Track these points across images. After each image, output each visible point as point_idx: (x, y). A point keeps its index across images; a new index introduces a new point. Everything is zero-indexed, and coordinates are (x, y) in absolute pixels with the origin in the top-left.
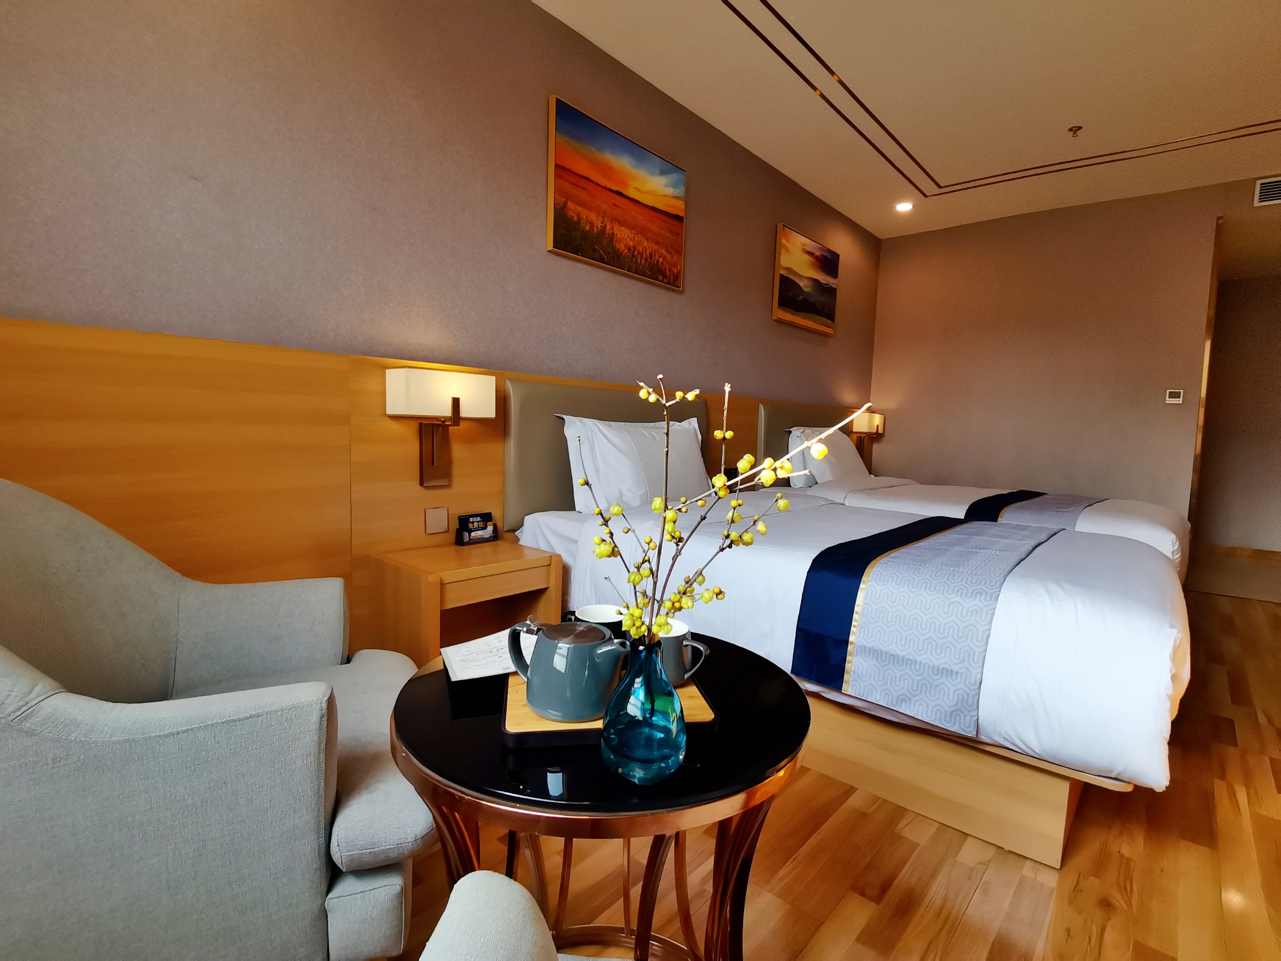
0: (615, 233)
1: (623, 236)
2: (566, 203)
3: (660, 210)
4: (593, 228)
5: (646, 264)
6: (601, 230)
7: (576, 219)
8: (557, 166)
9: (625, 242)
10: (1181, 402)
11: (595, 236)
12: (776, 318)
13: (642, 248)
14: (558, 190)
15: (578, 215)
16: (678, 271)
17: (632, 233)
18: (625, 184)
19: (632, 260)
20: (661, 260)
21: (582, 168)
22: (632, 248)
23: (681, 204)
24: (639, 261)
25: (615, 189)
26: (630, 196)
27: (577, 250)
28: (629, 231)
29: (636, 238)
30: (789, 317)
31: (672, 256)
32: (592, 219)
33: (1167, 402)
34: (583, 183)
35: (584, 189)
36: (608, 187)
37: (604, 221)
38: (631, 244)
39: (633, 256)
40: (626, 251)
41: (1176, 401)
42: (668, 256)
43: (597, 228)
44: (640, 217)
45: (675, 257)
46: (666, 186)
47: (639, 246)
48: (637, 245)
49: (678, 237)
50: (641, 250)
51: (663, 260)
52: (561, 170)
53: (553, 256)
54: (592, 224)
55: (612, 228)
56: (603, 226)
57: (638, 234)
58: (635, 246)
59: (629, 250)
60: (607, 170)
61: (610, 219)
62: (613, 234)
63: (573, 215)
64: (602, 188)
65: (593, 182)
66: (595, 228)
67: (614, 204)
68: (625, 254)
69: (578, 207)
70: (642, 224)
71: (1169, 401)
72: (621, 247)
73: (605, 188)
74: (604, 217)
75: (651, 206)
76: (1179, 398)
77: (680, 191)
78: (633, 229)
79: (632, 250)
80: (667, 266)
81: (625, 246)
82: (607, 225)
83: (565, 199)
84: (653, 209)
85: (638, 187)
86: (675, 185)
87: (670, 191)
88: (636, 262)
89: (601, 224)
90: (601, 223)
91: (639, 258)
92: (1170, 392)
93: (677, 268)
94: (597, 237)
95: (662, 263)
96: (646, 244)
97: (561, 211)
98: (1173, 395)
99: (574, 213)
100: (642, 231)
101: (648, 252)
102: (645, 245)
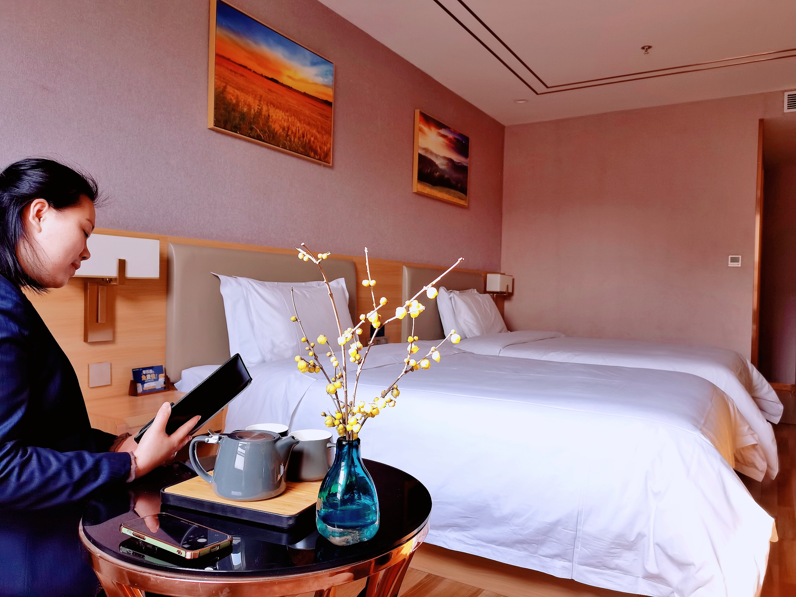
0: (270, 115)
1: (277, 117)
2: (225, 87)
3: (310, 95)
4: (251, 110)
5: (298, 143)
6: (257, 112)
7: (234, 101)
8: (217, 55)
9: (280, 123)
10: (740, 266)
11: (252, 117)
12: (416, 191)
13: (295, 128)
14: (218, 76)
15: (237, 98)
16: (328, 149)
17: (286, 116)
18: (279, 73)
19: (287, 138)
20: (312, 139)
21: (241, 58)
22: (286, 128)
23: (330, 92)
24: (293, 140)
25: (270, 77)
26: (284, 83)
27: (235, 128)
28: (283, 113)
29: (290, 120)
30: (427, 190)
31: (322, 136)
32: (249, 102)
33: (729, 266)
34: (241, 71)
35: (243, 76)
36: (264, 75)
37: (260, 103)
38: (285, 124)
39: (287, 135)
40: (281, 130)
41: (736, 264)
42: (319, 136)
43: (254, 110)
44: (293, 101)
45: (325, 136)
46: (317, 75)
47: (293, 127)
48: (290, 126)
49: (327, 120)
50: (294, 130)
51: (315, 139)
52: (221, 59)
53: (214, 133)
54: (249, 106)
55: (268, 110)
56: (260, 108)
57: (291, 117)
58: (289, 126)
59: (284, 129)
60: (262, 60)
61: (265, 102)
62: (269, 115)
63: (232, 98)
64: (259, 76)
65: (250, 70)
66: (253, 110)
67: (269, 90)
68: (280, 133)
69: (236, 91)
70: (295, 107)
71: (731, 264)
72: (276, 127)
73: (262, 75)
74: (260, 101)
75: (303, 92)
76: (738, 262)
77: (329, 80)
78: (287, 112)
79: (286, 129)
80: (318, 145)
81: (280, 126)
82: (263, 107)
83: (225, 84)
84: (305, 94)
85: (292, 75)
86: (324, 75)
87: (320, 80)
88: (290, 141)
89: (258, 107)
90: (258, 105)
91: (293, 136)
92: (731, 258)
93: (327, 146)
94: (254, 118)
95: (314, 142)
96: (298, 124)
97: (221, 94)
98: (734, 260)
99: (233, 96)
100: (295, 114)
101: (301, 132)
102: (299, 126)
